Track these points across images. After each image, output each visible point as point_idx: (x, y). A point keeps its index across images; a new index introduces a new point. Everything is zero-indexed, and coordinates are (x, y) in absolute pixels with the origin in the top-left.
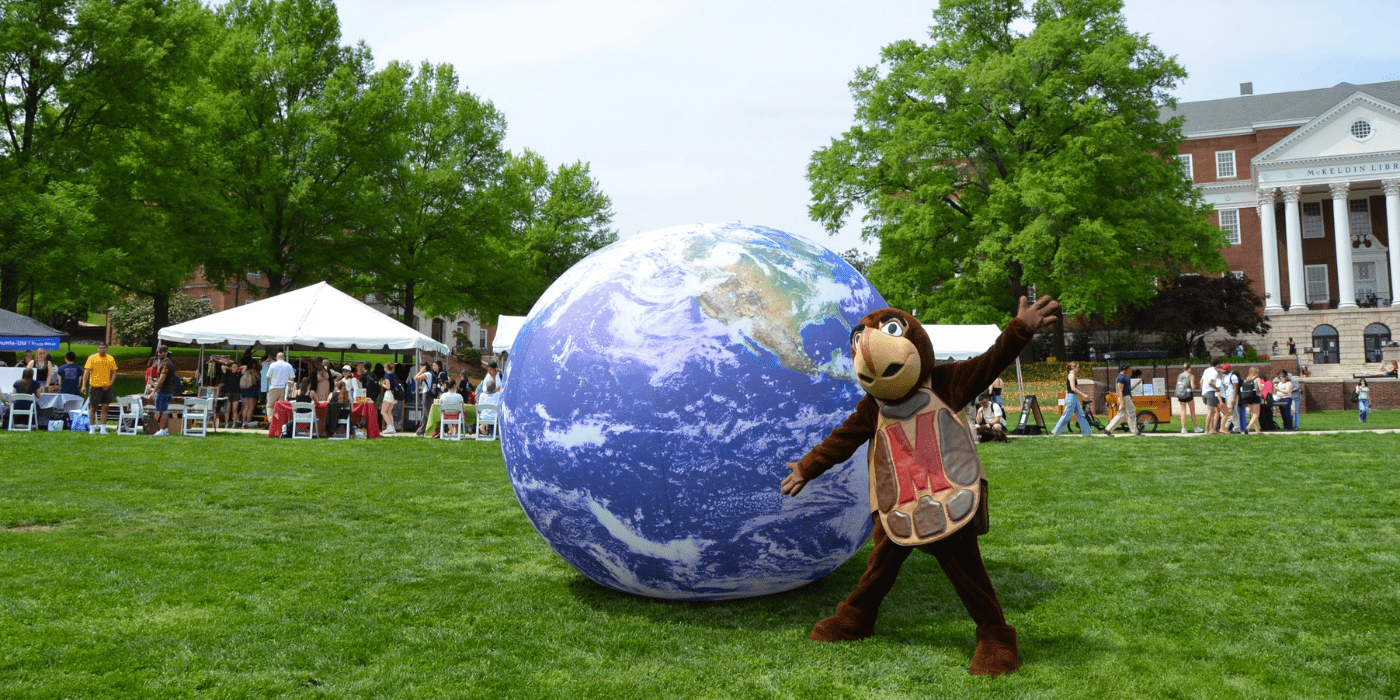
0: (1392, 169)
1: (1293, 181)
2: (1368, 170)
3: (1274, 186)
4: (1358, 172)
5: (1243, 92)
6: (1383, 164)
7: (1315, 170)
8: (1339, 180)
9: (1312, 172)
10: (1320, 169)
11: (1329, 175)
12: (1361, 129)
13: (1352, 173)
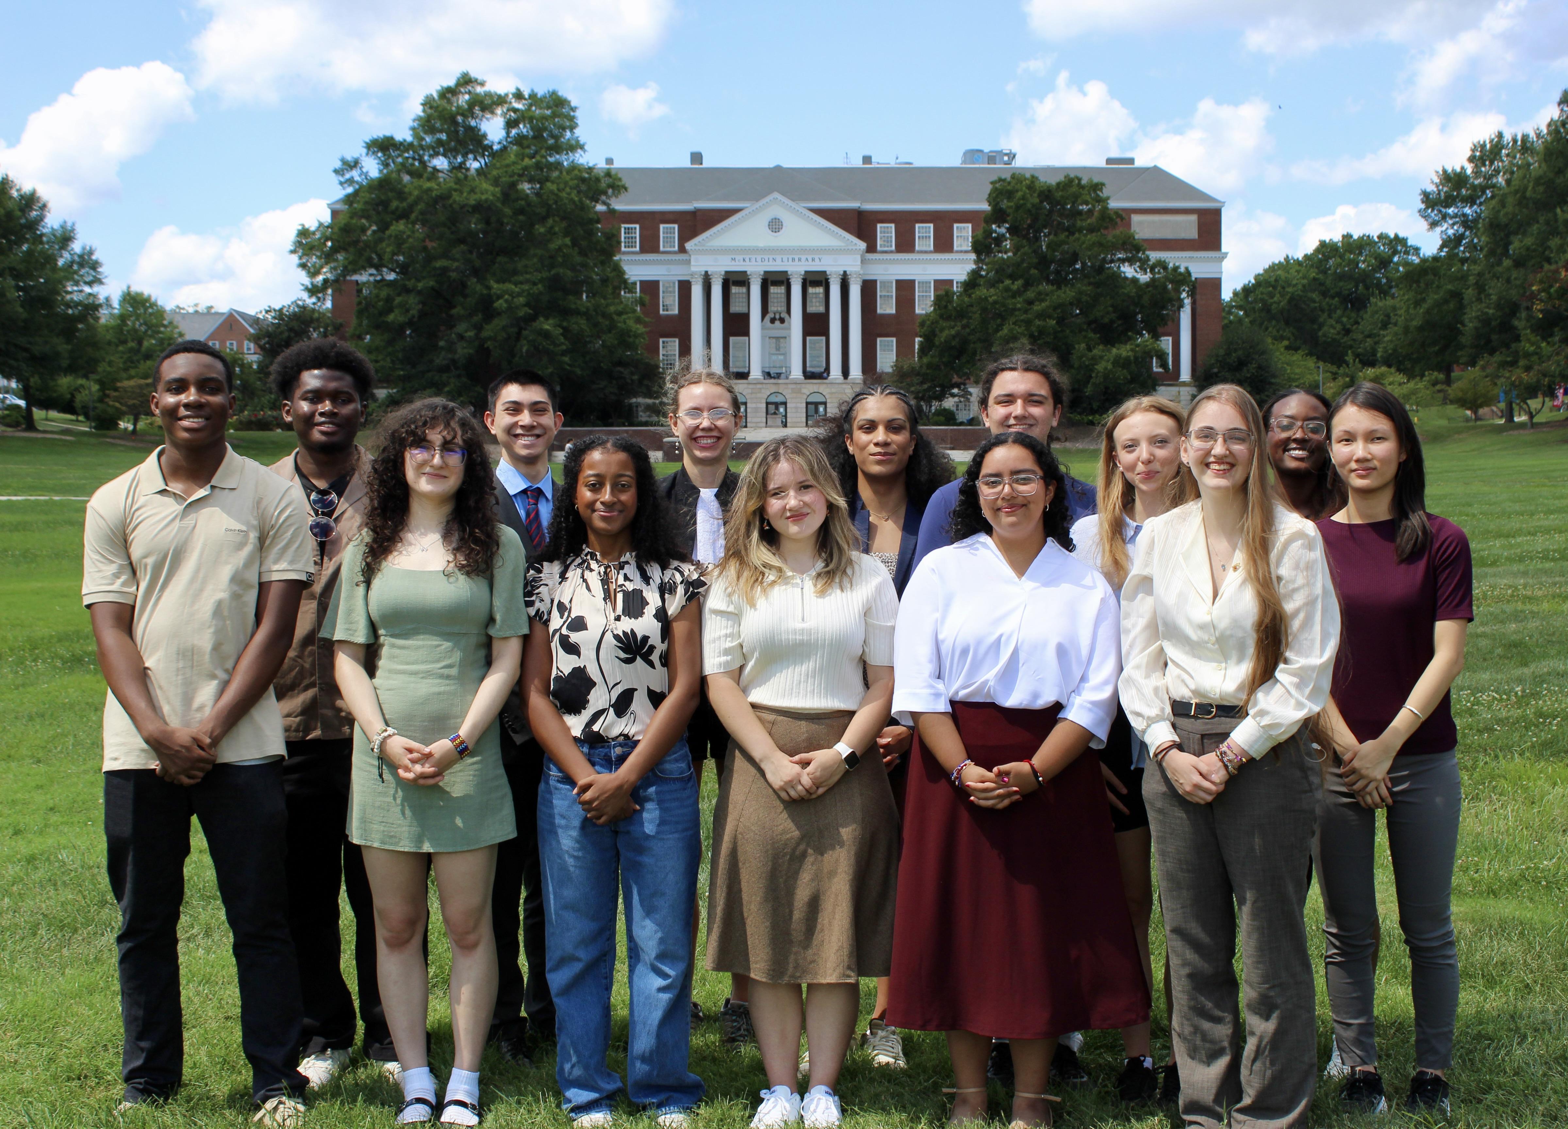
0: (797, 262)
1: (719, 266)
2: (779, 262)
3: (703, 269)
4: (771, 263)
5: (692, 162)
6: (790, 257)
7: (738, 257)
8: (755, 268)
9: (733, 259)
10: (741, 257)
11: (748, 263)
12: (775, 225)
13: (766, 263)
